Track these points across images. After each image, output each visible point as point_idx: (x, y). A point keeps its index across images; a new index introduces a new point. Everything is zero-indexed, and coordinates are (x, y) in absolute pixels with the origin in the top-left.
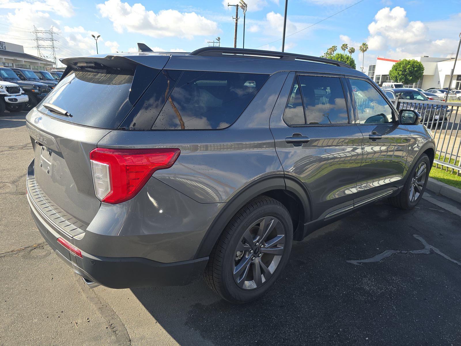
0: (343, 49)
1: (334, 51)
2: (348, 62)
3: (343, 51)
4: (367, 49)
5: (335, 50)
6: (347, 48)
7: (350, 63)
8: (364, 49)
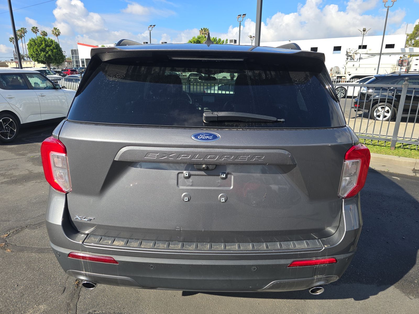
0: (34, 32)
1: (24, 33)
2: (53, 45)
3: (34, 33)
4: (60, 34)
5: (26, 32)
6: (38, 31)
7: (55, 46)
8: (57, 33)
